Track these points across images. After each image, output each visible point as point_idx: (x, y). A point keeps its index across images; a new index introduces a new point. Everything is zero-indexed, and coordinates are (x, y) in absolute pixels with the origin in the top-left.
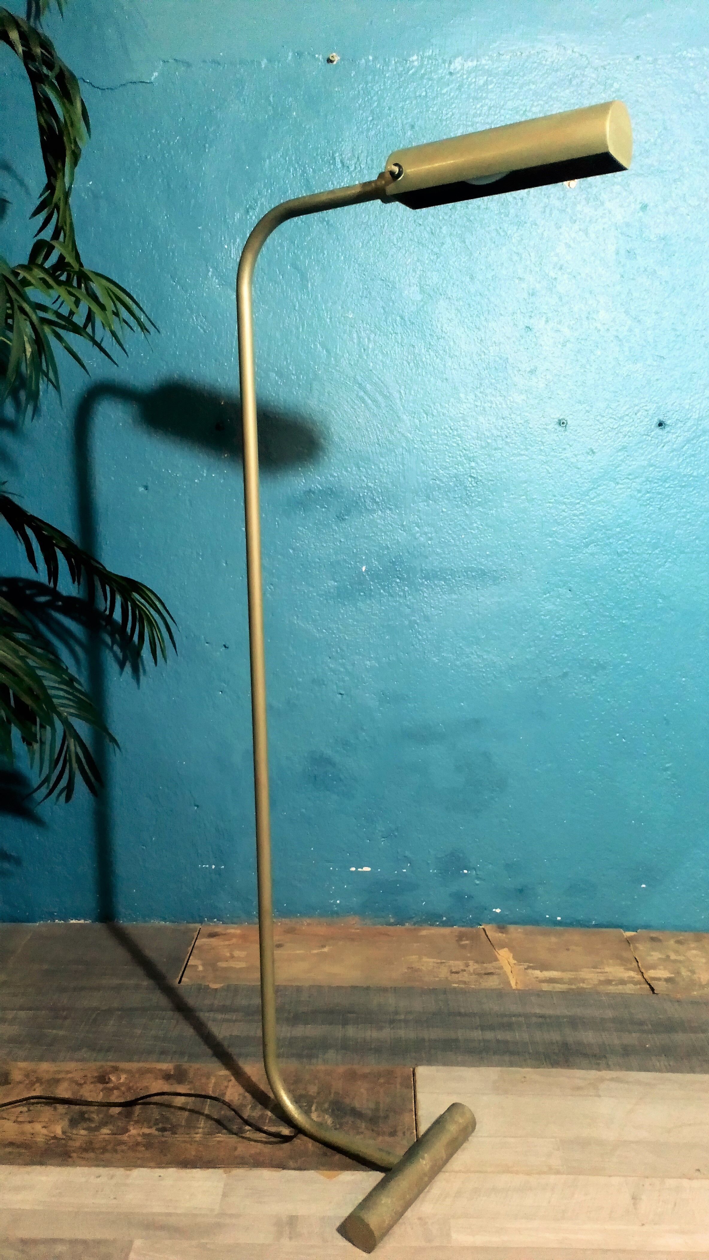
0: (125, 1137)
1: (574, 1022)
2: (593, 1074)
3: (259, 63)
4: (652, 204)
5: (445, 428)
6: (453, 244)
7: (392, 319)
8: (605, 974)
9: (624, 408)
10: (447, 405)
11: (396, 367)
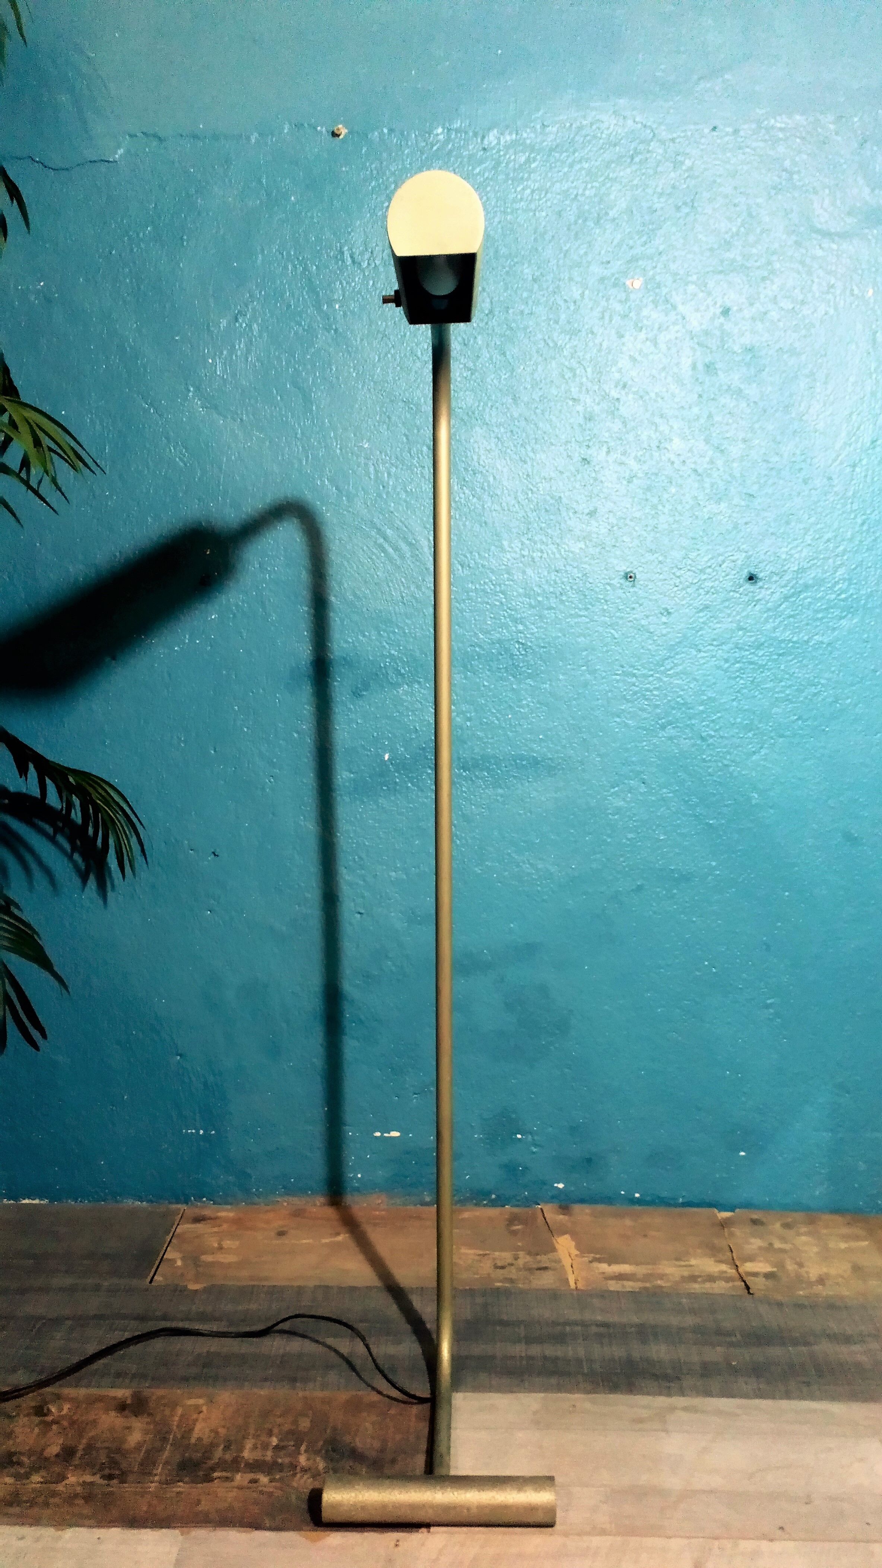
0: (60, 1487)
1: (644, 1333)
2: (661, 1401)
3: (248, 138)
4: (735, 308)
5: (484, 582)
6: (491, 358)
7: (418, 450)
8: (689, 1268)
9: (706, 559)
10: (487, 555)
11: (422, 508)
